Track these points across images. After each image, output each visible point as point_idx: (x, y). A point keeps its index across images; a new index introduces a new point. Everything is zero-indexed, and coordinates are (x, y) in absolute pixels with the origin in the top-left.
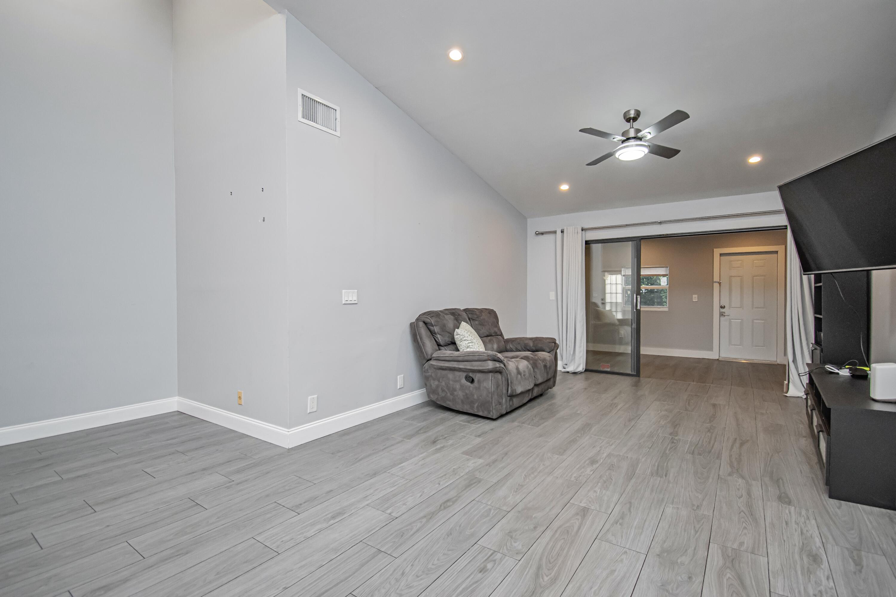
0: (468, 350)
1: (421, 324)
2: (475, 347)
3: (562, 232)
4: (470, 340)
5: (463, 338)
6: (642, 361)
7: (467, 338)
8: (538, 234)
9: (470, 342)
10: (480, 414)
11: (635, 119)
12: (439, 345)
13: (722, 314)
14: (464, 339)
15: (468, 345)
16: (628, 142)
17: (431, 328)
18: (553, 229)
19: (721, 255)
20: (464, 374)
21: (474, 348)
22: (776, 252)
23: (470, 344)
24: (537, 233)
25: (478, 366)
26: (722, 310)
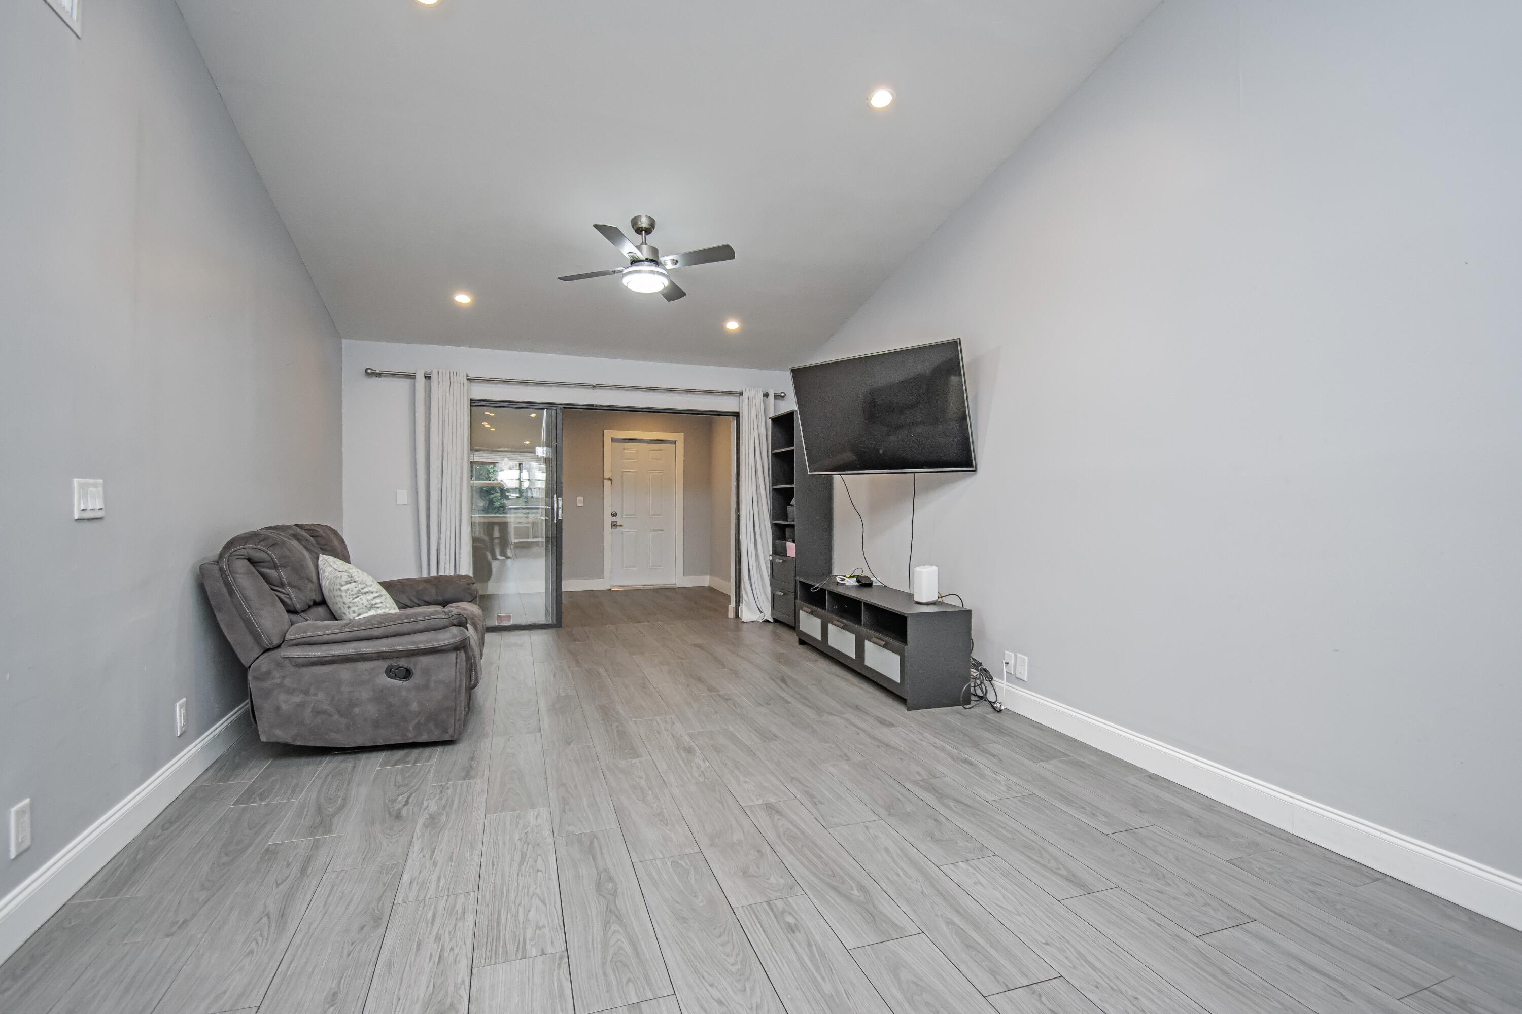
0: (372, 613)
1: (241, 566)
2: (388, 606)
3: (428, 377)
4: (377, 592)
5: (362, 589)
6: (565, 601)
7: (370, 589)
8: (371, 374)
9: (376, 595)
10: (424, 738)
11: (648, 231)
12: (291, 611)
13: (614, 525)
14: (366, 590)
15: (374, 602)
16: (642, 265)
17: (272, 573)
18: (409, 370)
19: (613, 440)
20: (384, 665)
21: (386, 607)
22: (674, 442)
23: (378, 601)
24: (369, 371)
25: (427, 642)
26: (614, 519)
